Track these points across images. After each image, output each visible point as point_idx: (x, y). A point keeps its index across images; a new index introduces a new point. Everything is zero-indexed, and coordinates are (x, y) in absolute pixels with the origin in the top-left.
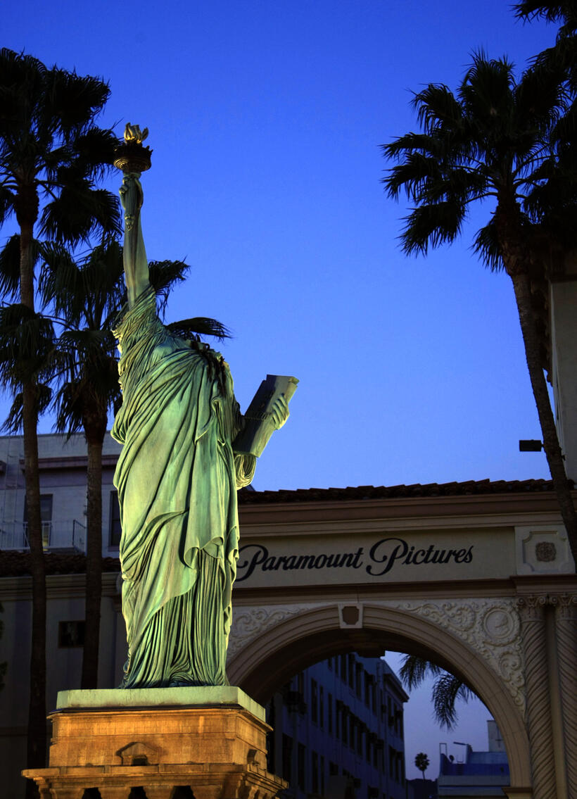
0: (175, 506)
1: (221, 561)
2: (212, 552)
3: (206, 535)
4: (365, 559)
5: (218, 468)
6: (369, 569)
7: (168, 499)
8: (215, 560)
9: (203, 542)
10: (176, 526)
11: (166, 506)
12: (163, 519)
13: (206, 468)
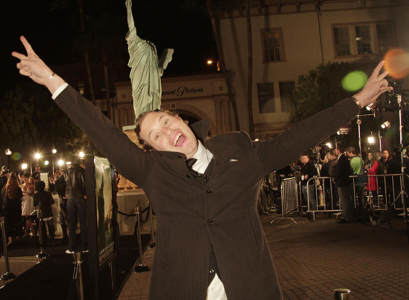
0: (146, 82)
1: (158, 94)
2: (156, 92)
3: (154, 89)
4: (176, 92)
5: (156, 72)
6: (177, 95)
7: (144, 80)
8: (157, 95)
9: (154, 90)
10: (147, 87)
11: (144, 82)
12: (143, 85)
13: (153, 72)
